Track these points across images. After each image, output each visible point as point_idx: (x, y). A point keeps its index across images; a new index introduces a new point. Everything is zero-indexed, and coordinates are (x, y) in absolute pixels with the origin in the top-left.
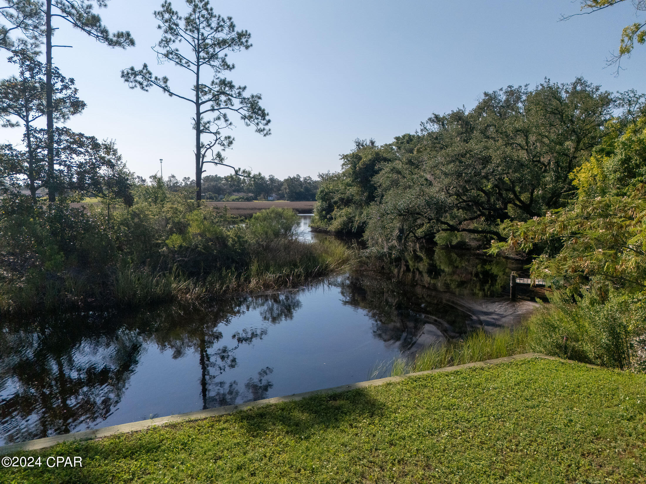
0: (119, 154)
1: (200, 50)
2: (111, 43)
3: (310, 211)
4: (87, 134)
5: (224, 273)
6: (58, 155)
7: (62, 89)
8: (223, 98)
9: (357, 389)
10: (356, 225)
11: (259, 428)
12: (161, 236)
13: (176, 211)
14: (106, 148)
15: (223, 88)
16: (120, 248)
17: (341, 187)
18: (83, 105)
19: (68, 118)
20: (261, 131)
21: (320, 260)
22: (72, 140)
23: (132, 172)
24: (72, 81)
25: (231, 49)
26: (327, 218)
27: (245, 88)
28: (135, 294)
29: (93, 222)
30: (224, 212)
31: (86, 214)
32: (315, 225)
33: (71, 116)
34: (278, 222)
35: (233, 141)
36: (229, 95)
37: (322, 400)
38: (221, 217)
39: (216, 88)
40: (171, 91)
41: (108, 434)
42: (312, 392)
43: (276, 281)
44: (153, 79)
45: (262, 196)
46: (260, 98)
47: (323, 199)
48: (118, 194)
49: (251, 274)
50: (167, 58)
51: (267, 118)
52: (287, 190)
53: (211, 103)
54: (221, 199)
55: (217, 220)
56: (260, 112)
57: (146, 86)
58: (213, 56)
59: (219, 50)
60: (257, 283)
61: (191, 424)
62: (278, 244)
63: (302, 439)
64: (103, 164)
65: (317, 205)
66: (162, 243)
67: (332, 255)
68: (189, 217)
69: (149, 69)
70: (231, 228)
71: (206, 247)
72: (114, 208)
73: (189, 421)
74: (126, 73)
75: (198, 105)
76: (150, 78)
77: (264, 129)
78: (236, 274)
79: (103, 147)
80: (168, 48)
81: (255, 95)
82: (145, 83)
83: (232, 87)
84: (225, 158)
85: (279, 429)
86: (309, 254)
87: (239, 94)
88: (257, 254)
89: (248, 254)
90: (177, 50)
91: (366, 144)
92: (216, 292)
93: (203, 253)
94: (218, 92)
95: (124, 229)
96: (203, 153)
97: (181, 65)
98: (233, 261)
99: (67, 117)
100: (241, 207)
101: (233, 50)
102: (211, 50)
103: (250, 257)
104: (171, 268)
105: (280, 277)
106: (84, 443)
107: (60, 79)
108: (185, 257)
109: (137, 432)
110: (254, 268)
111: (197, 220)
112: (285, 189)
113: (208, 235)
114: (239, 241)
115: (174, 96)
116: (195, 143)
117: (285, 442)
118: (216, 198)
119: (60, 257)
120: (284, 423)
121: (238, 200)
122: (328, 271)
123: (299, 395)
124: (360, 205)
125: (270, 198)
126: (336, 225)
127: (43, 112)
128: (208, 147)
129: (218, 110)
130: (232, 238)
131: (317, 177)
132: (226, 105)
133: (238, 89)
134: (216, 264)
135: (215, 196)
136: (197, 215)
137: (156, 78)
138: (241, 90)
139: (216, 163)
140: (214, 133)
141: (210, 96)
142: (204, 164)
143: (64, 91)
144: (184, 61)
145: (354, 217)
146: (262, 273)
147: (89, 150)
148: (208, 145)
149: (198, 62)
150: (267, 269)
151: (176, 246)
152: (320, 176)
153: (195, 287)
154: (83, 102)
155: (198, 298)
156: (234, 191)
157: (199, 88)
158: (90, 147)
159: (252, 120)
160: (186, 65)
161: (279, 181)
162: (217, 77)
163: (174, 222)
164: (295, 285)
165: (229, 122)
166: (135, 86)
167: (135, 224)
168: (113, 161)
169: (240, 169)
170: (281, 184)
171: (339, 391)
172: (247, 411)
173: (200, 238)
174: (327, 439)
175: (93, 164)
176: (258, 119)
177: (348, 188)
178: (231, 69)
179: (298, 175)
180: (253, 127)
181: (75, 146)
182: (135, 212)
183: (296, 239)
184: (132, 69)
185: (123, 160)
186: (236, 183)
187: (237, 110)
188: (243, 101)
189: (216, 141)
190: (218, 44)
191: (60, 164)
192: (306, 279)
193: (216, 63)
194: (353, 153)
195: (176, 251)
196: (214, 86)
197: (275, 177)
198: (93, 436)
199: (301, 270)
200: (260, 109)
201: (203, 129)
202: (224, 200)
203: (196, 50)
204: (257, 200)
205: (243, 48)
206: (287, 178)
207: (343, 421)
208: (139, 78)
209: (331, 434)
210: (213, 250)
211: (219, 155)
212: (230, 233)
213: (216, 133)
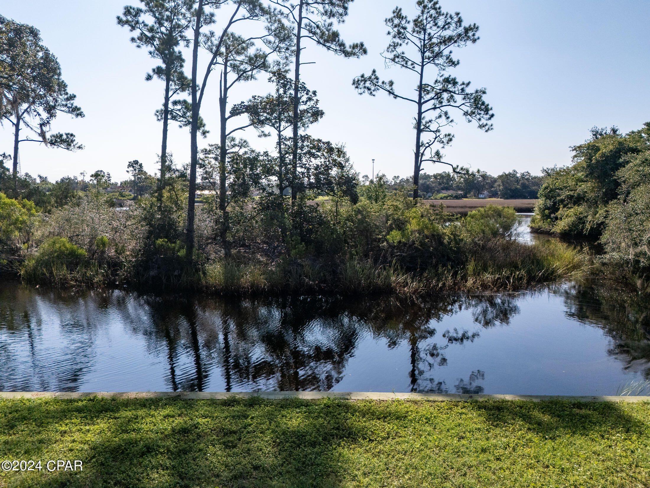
0: (347, 157)
1: (426, 50)
2: (347, 54)
3: (530, 210)
4: (324, 140)
5: (440, 270)
6: (300, 159)
7: (307, 101)
8: (445, 95)
9: (605, 402)
10: (588, 226)
11: (499, 419)
12: (381, 232)
13: (396, 208)
14: (338, 151)
15: (446, 86)
16: (346, 242)
17: (571, 183)
18: (322, 113)
19: (308, 127)
20: (483, 126)
21: (545, 263)
22: (311, 145)
23: (357, 172)
24: (314, 93)
25: (456, 45)
26: (550, 218)
27: (469, 84)
28: (360, 283)
29: (324, 217)
30: (440, 210)
31: (319, 211)
32: (536, 226)
33: (310, 125)
34: (496, 221)
35: (453, 138)
36: (451, 92)
37: (564, 406)
38: (437, 215)
39: (439, 86)
40: (395, 94)
41: (360, 398)
42: (551, 397)
43: (495, 282)
44: (380, 83)
45: (472, 193)
46: (484, 93)
47: (547, 197)
48: (345, 193)
49: (467, 273)
50: (393, 62)
51: (490, 112)
52: (501, 187)
53: (433, 101)
54: (430, 197)
55: (433, 218)
56: (483, 107)
57: (374, 91)
58: (439, 55)
59: (444, 47)
60: (474, 283)
61: (430, 404)
62: (496, 244)
63: (546, 439)
64: (335, 165)
65: (539, 203)
66: (382, 238)
67: (560, 258)
68: (407, 214)
69: (377, 74)
70: (446, 226)
71: (422, 244)
72: (341, 205)
73: (428, 401)
74: (356, 80)
75: (420, 104)
76: (377, 82)
77: (486, 125)
78: (452, 272)
79: (336, 150)
80: (395, 53)
81: (479, 89)
82: (373, 88)
83: (455, 83)
84: (444, 156)
85: (519, 425)
86: (532, 257)
87: (463, 90)
88: (474, 253)
89: (464, 252)
90: (403, 53)
91: (606, 133)
92: (432, 288)
93: (419, 249)
94: (440, 90)
95: (350, 224)
96: (421, 151)
97: (406, 67)
98: (449, 259)
99: (306, 126)
100: (450, 205)
101: (458, 46)
102: (436, 49)
103: (466, 256)
104: (391, 262)
105: (498, 278)
106: (342, 401)
107: (305, 92)
108: (403, 252)
109: (383, 401)
110: (471, 267)
111: (415, 217)
112: (499, 187)
113: (426, 232)
114: (455, 239)
115: (398, 98)
116: (415, 143)
117: (528, 437)
118: (425, 197)
119: (302, 246)
120: (524, 420)
121: (446, 198)
122: (555, 276)
123: (537, 397)
124: (594, 204)
125: (481, 196)
126: (561, 226)
127: (291, 123)
128: (427, 145)
129: (439, 108)
130: (448, 236)
131: (541, 172)
132: (449, 102)
133: (461, 85)
134: (432, 261)
135: (424, 195)
136: (415, 212)
137: (383, 83)
138: (464, 86)
139: (434, 161)
140: (433, 132)
141: (432, 95)
142: (423, 162)
143: (308, 103)
144: (410, 63)
145: (586, 217)
146: (479, 273)
147: (325, 154)
148: (428, 143)
149: (423, 62)
150: (485, 269)
151: (395, 241)
152: (544, 171)
153: (412, 282)
154: (322, 111)
155: (415, 292)
156: (443, 189)
157: (422, 88)
158: (326, 151)
159: (474, 115)
160: (411, 67)
161: (492, 178)
162: (441, 75)
163: (394, 219)
164: (516, 288)
165: (450, 120)
166: (364, 92)
167: (359, 220)
168: (342, 162)
169: (458, 166)
170: (495, 180)
171: (583, 401)
172: (483, 402)
173: (417, 235)
174: (575, 444)
175: (327, 166)
176: (480, 114)
177: (580, 184)
178: (456, 65)
179: (514, 171)
180: (475, 123)
181: (314, 151)
182: (359, 209)
183: (515, 240)
184: (362, 76)
185: (351, 162)
186: (445, 181)
187: (458, 107)
188: (466, 96)
189: (435, 139)
190: (444, 41)
191: (302, 167)
192: (528, 283)
193: (440, 61)
194: (588, 144)
195: (396, 246)
196: (437, 85)
197: (488, 174)
198: (349, 398)
199: (523, 272)
200: (483, 103)
201: (424, 128)
202: (432, 198)
203: (421, 52)
204: (467, 198)
205: (469, 43)
206: (501, 174)
207: (592, 430)
208: (368, 84)
209: (579, 441)
210: (429, 247)
211: (437, 154)
212: (447, 231)
213: (436, 131)
